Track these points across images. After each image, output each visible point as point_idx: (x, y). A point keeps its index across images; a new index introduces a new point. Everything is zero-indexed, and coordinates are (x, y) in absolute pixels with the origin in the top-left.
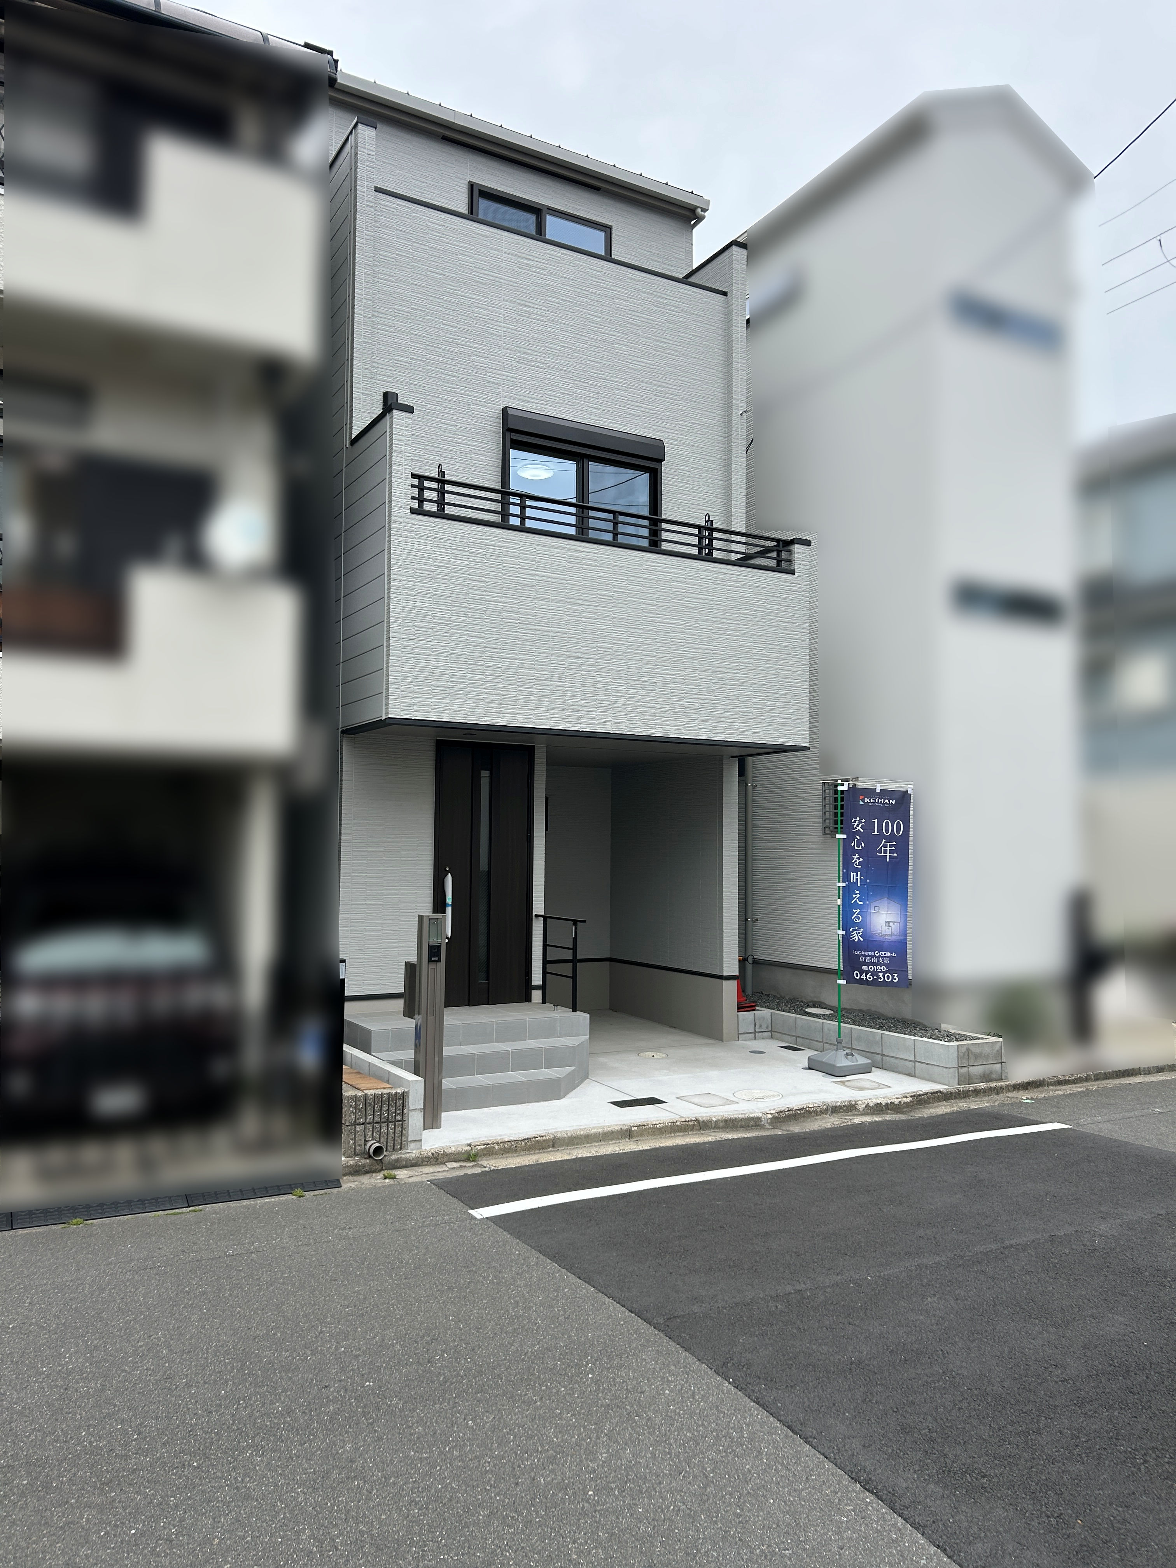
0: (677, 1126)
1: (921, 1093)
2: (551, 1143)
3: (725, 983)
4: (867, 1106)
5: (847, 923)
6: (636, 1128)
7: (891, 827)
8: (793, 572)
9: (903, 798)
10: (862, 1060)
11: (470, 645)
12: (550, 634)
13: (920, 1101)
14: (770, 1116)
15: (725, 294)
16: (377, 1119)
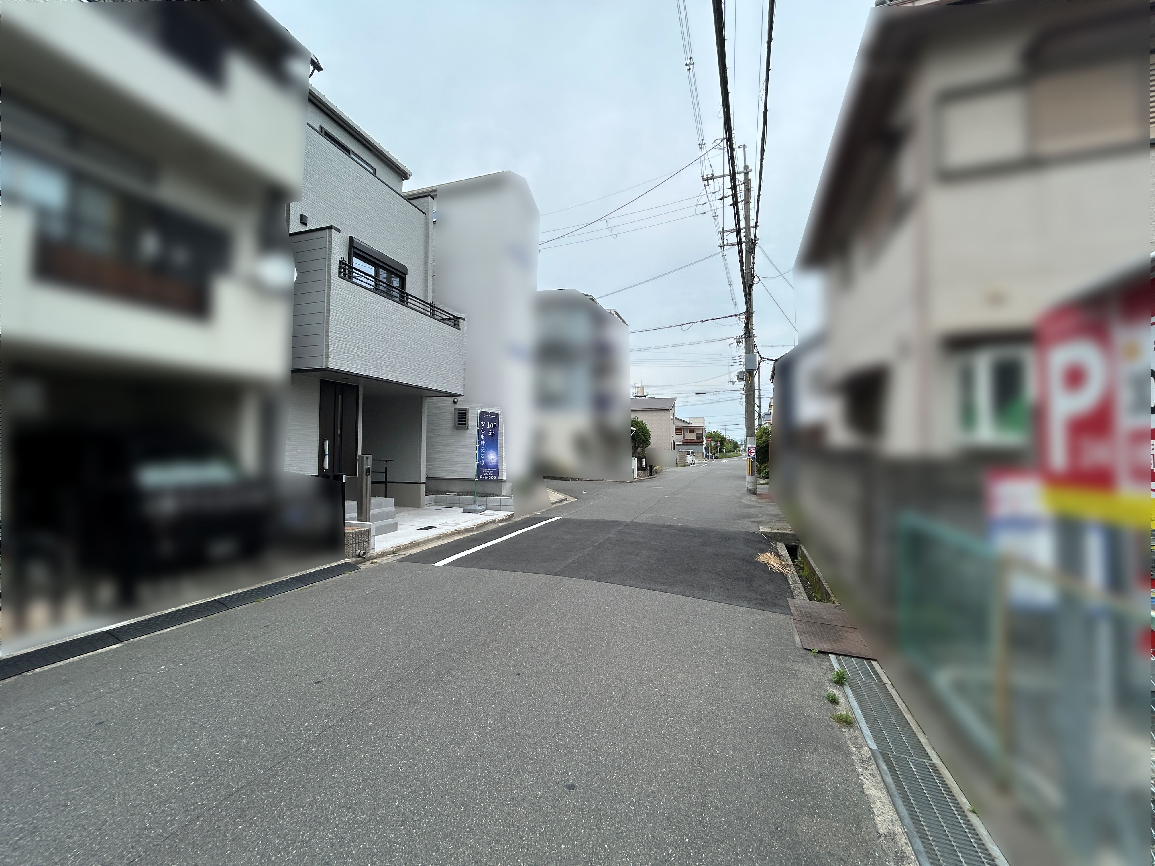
1: (509, 515)
3: (421, 485)
5: (480, 460)
6: (439, 536)
7: (493, 425)
8: (460, 330)
9: (497, 415)
10: (483, 507)
15: (425, 214)
16: (360, 541)
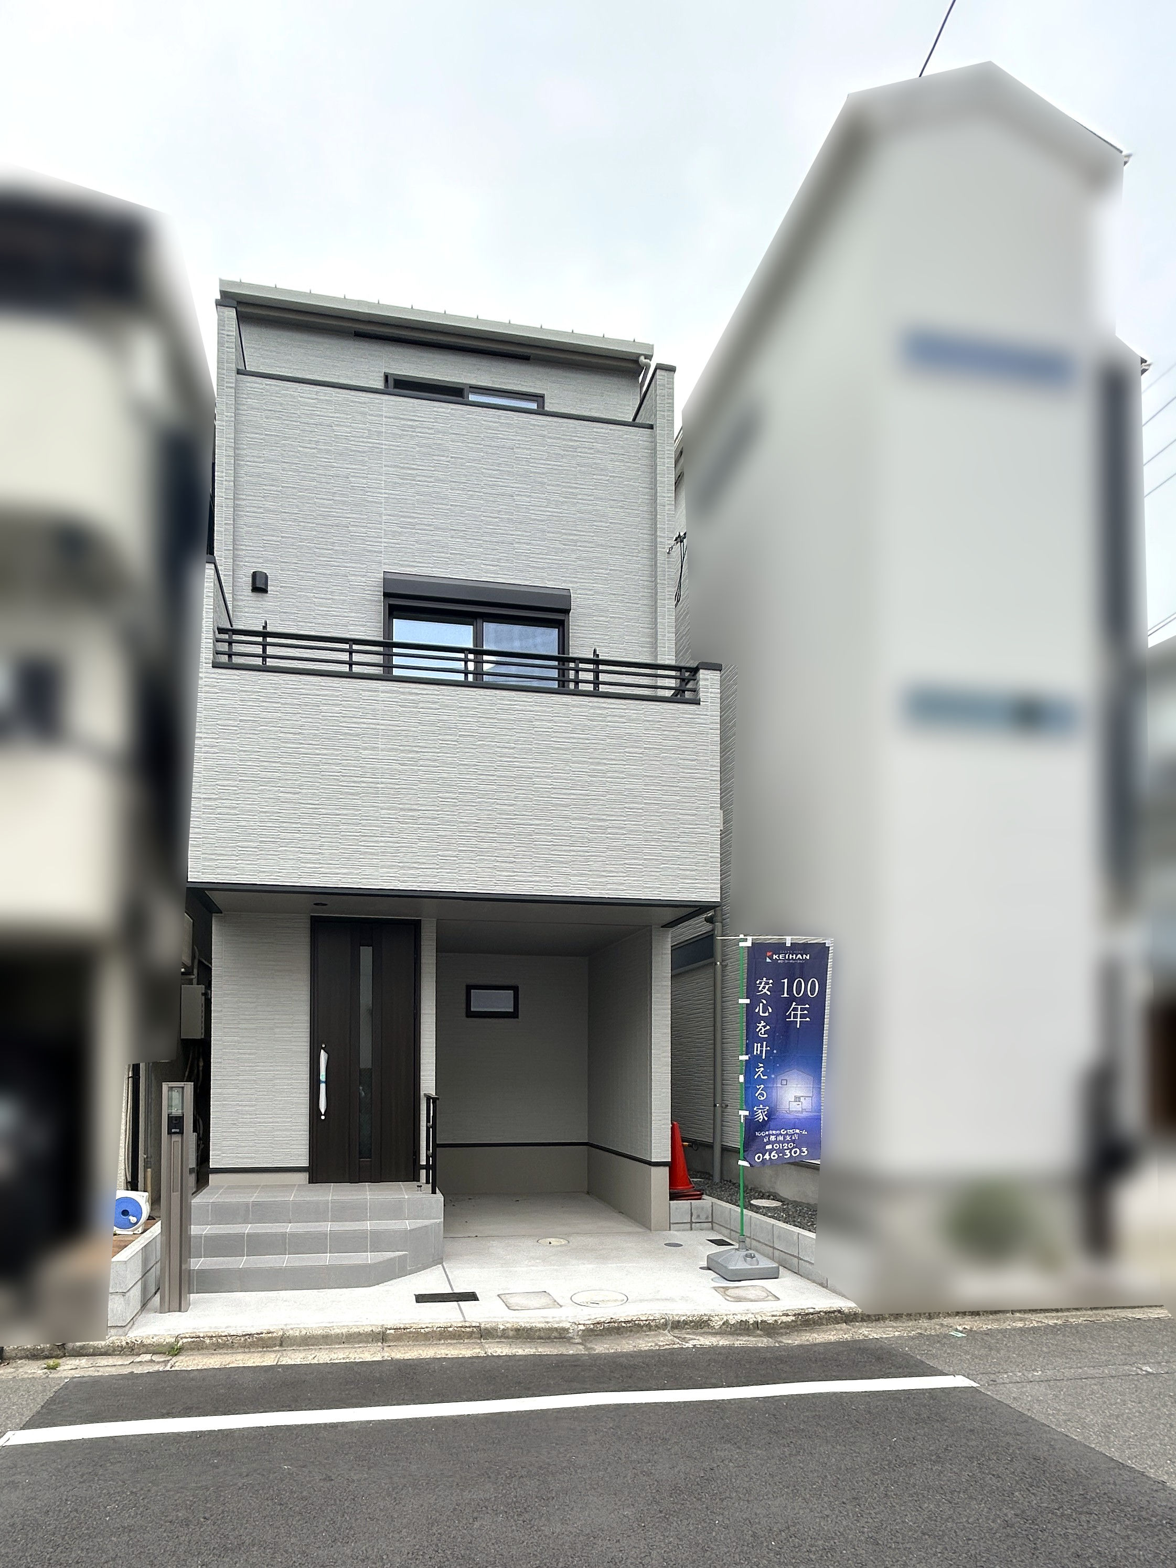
0: (449, 1332)
1: (811, 1311)
2: (278, 1342)
3: (649, 1169)
4: (726, 1323)
5: (751, 1103)
6: (392, 1331)
7: (803, 987)
8: (697, 702)
9: (819, 951)
10: (765, 1263)
11: (282, 802)
12: (378, 785)
13: (807, 1320)
14: (581, 1327)
15: (651, 427)
